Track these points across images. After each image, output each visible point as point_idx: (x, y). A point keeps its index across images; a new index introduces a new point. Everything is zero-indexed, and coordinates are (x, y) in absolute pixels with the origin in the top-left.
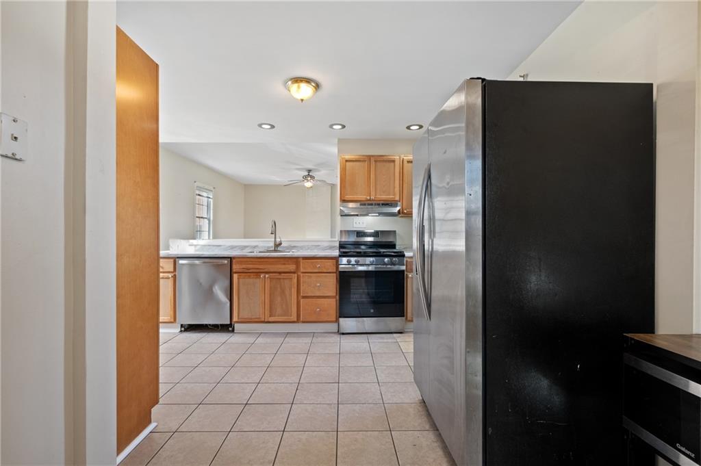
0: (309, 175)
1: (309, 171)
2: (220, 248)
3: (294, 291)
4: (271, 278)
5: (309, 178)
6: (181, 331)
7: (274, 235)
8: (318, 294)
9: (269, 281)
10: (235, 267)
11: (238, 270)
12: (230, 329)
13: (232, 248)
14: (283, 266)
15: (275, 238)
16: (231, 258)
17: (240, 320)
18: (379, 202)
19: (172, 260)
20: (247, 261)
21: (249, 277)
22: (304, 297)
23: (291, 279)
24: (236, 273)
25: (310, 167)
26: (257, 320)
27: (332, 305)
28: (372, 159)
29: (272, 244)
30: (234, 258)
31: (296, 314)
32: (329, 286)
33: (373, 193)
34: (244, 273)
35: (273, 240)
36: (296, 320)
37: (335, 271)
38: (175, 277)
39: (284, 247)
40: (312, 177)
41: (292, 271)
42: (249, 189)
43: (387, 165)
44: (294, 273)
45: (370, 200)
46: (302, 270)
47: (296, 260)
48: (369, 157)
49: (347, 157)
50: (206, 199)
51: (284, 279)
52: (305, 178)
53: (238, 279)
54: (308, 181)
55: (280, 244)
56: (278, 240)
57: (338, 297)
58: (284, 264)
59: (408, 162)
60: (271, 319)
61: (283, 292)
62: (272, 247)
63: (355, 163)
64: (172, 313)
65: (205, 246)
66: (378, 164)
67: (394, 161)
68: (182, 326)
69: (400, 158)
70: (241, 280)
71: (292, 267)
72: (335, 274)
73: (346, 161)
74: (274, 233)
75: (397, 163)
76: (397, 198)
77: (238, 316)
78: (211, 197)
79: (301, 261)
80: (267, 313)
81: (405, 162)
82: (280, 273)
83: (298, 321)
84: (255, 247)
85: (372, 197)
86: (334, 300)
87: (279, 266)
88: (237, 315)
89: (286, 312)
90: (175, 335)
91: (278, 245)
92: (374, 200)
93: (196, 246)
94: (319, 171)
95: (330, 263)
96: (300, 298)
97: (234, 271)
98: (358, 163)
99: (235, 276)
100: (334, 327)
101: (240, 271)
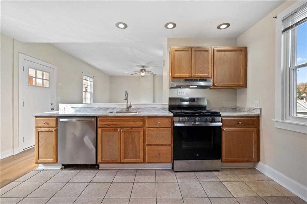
0: (143, 69)
1: (143, 67)
2: (91, 109)
3: (141, 140)
4: (125, 132)
5: (143, 71)
6: (62, 168)
7: (126, 101)
8: (158, 143)
9: (123, 134)
10: (99, 124)
11: (101, 126)
12: (96, 167)
13: (99, 109)
14: (134, 123)
15: (127, 103)
16: (96, 117)
17: (102, 162)
18: (197, 78)
19: (55, 119)
20: (108, 119)
21: (110, 130)
22: (148, 145)
23: (140, 132)
24: (100, 128)
25: (144, 64)
26: (115, 161)
27: (168, 151)
28: (193, 50)
29: (125, 107)
30: (99, 117)
31: (142, 157)
32: (167, 137)
33: (193, 72)
34: (105, 128)
35: (126, 104)
36: (143, 161)
37: (170, 126)
38: (56, 130)
39: (133, 109)
40: (145, 70)
41: (140, 126)
42: (112, 78)
43: (203, 53)
44: (141, 127)
45: (191, 77)
46: (147, 126)
47: (142, 119)
48: (191, 48)
49: (176, 48)
50: (89, 82)
51: (134, 132)
52: (141, 71)
53: (102, 132)
54: (142, 72)
55: (130, 107)
56: (129, 104)
57: (172, 145)
58: (134, 121)
59: (218, 51)
60: (125, 161)
61: (133, 142)
62: (125, 108)
63: (181, 52)
64: (55, 156)
65: (82, 108)
66: (197, 52)
67: (208, 51)
68: (63, 165)
69: (212, 48)
70: (104, 133)
71: (140, 124)
72: (170, 129)
73: (176, 51)
74: (126, 99)
75: (210, 52)
76: (210, 76)
77: (102, 159)
78: (92, 81)
79: (147, 119)
80: (122, 156)
81: (215, 51)
82: (131, 128)
83: (144, 162)
84: (114, 108)
85: (194, 75)
86: (170, 147)
87: (131, 123)
88: (100, 157)
89: (136, 156)
90: (57, 172)
91: (129, 107)
92: (194, 77)
93: (76, 108)
94: (148, 67)
95: (167, 121)
96: (145, 145)
97: (99, 126)
98: (183, 52)
99: (100, 130)
100: (169, 166)
101: (104, 126)
